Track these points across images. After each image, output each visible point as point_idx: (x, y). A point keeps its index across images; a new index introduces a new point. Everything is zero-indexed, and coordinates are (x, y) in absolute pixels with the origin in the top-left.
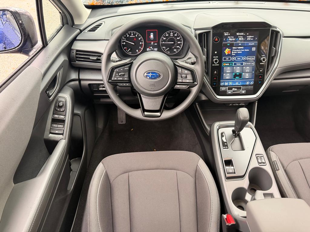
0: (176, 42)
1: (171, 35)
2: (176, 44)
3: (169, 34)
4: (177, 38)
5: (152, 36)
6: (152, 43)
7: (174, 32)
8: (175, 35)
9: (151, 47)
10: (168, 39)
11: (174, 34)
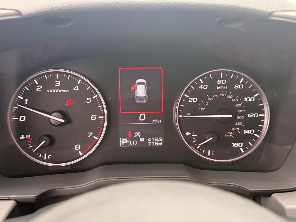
0: (241, 114)
1: (220, 88)
2: (240, 120)
3: (213, 84)
4: (246, 99)
5: (141, 91)
6: (142, 117)
7: (230, 73)
8: (237, 87)
9: (138, 134)
10: (206, 101)
11: (230, 84)
